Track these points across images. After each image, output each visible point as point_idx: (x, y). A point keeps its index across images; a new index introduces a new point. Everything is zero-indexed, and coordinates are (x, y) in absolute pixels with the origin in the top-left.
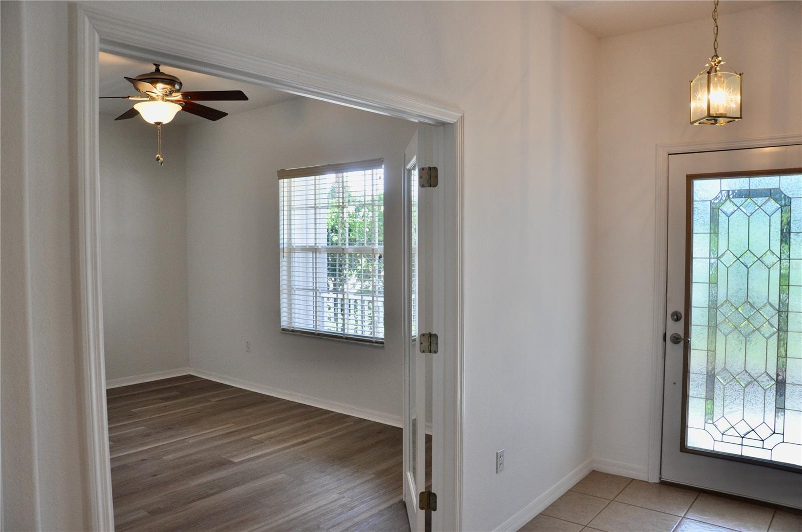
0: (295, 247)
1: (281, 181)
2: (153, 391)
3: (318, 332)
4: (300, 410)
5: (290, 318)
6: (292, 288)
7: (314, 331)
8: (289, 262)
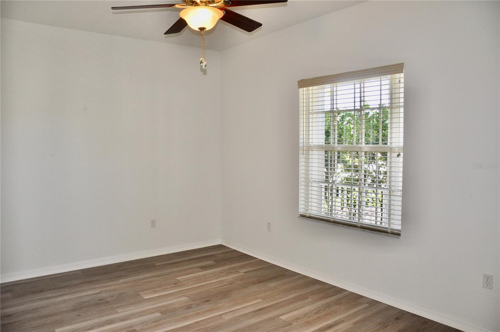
0: (312, 146)
1: (301, 89)
2: (193, 259)
3: (333, 220)
4: (318, 287)
5: (307, 206)
6: (310, 181)
7: (330, 219)
8: (307, 159)
